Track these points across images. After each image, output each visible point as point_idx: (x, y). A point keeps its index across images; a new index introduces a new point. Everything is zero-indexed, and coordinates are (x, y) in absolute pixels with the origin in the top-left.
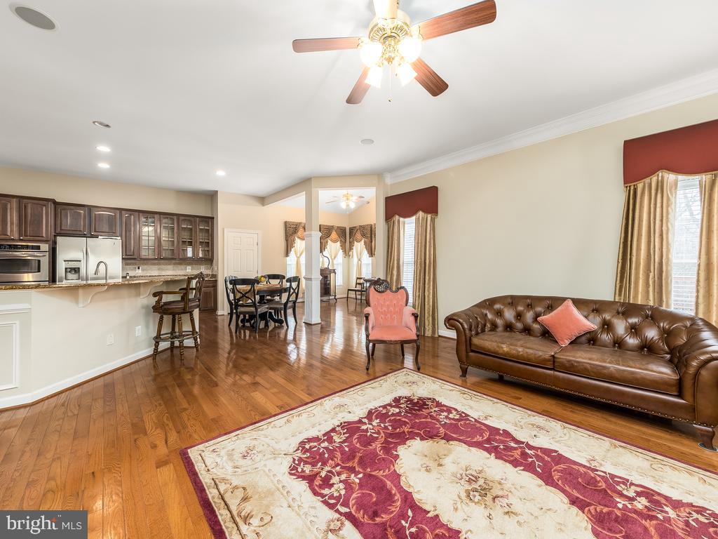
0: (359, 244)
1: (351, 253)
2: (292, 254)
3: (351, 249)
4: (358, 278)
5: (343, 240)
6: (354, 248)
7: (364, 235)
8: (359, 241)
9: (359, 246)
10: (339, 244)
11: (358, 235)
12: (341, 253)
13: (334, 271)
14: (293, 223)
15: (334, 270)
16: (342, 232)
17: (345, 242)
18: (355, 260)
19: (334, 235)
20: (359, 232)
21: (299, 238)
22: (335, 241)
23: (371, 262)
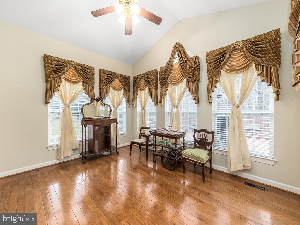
0: (143, 92)
1: (134, 102)
2: (56, 99)
3: (135, 97)
4: (142, 128)
5: (126, 88)
6: (138, 96)
7: (148, 82)
8: (143, 89)
9: (144, 95)
10: (122, 92)
11: (142, 84)
12: (124, 102)
13: (115, 121)
14: (57, 60)
15: (116, 119)
16: (125, 82)
17: (129, 91)
18: (139, 109)
19: (116, 82)
20: (143, 80)
21: (66, 79)
22: (118, 90)
23: (156, 111)
